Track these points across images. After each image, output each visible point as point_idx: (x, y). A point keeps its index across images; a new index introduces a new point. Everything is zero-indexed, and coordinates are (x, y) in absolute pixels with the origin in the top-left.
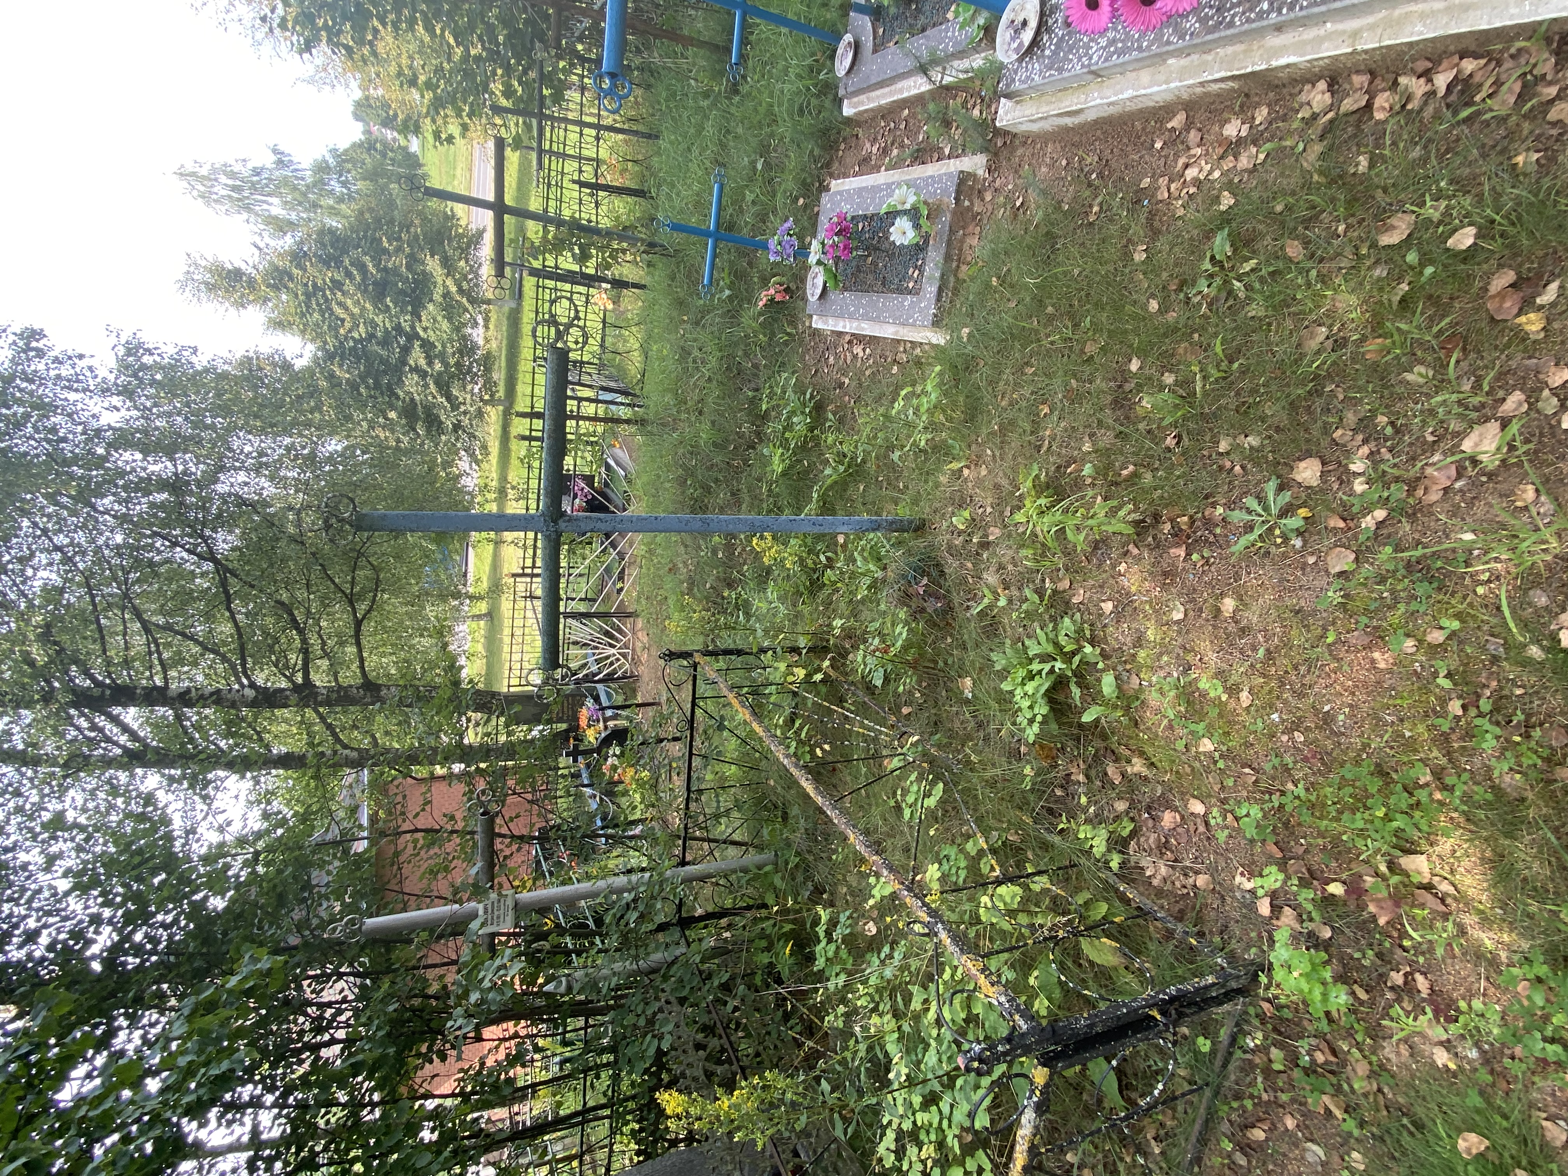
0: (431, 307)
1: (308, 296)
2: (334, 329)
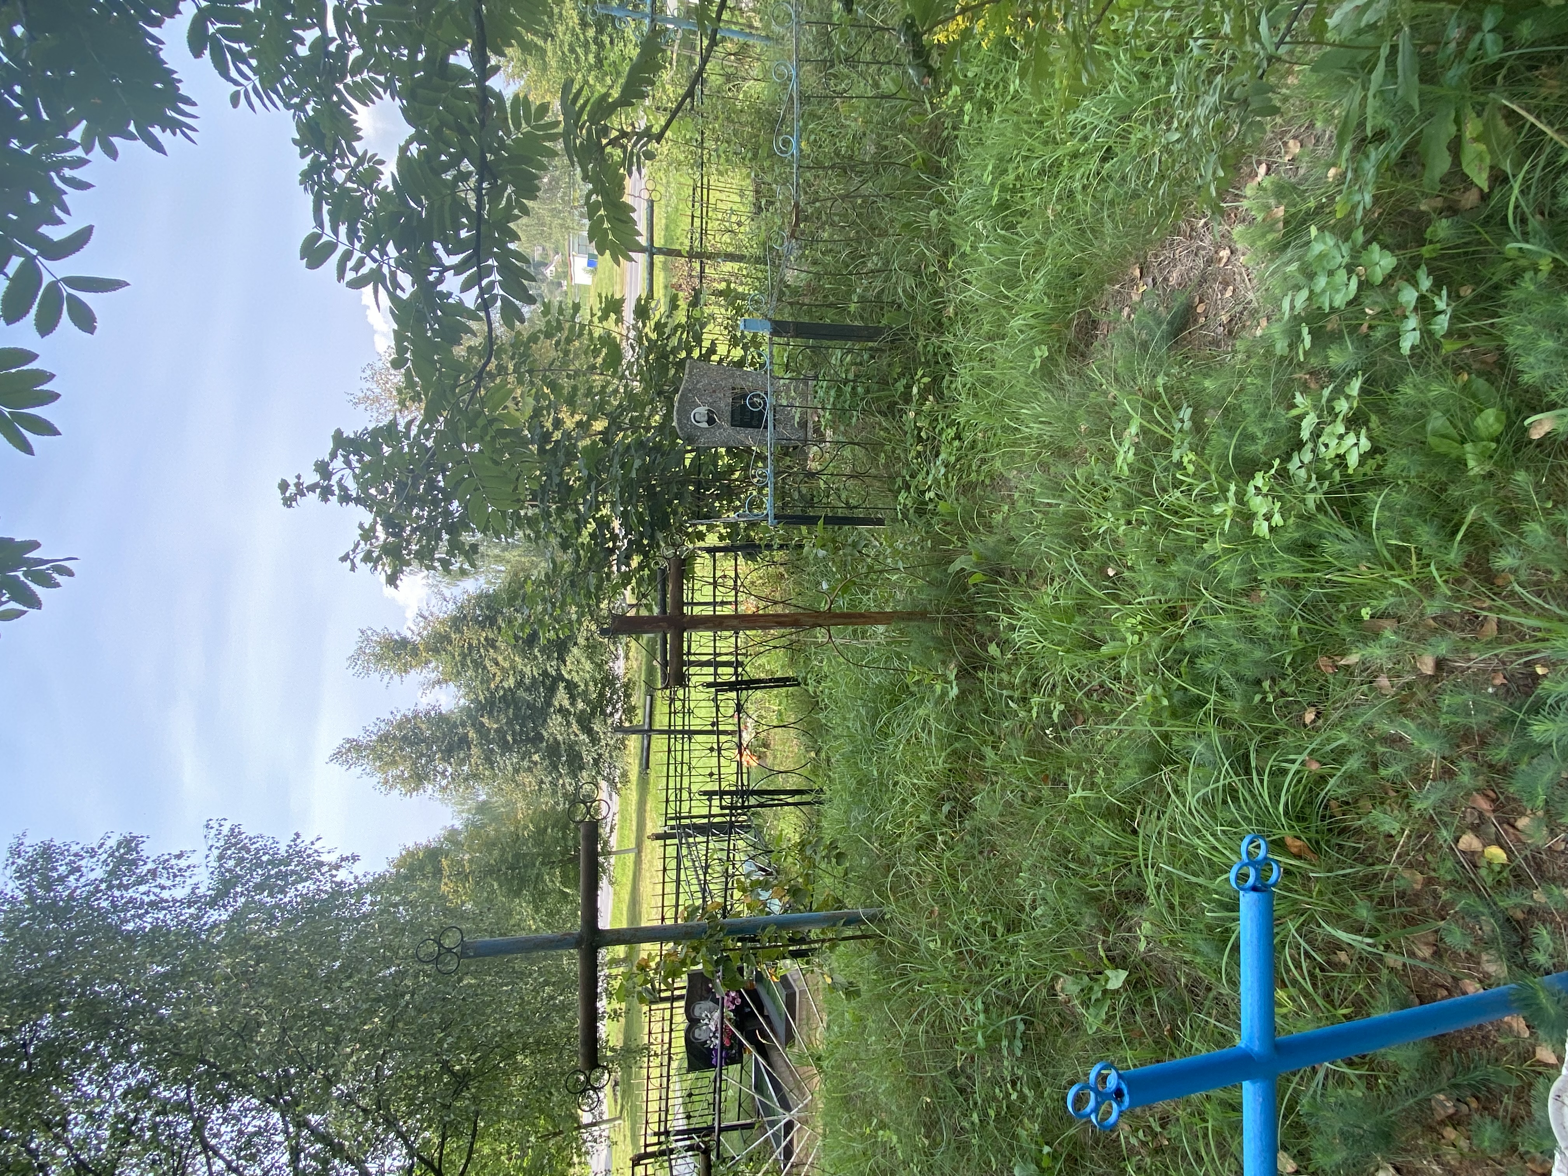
0: (575, 650)
2: (485, 681)
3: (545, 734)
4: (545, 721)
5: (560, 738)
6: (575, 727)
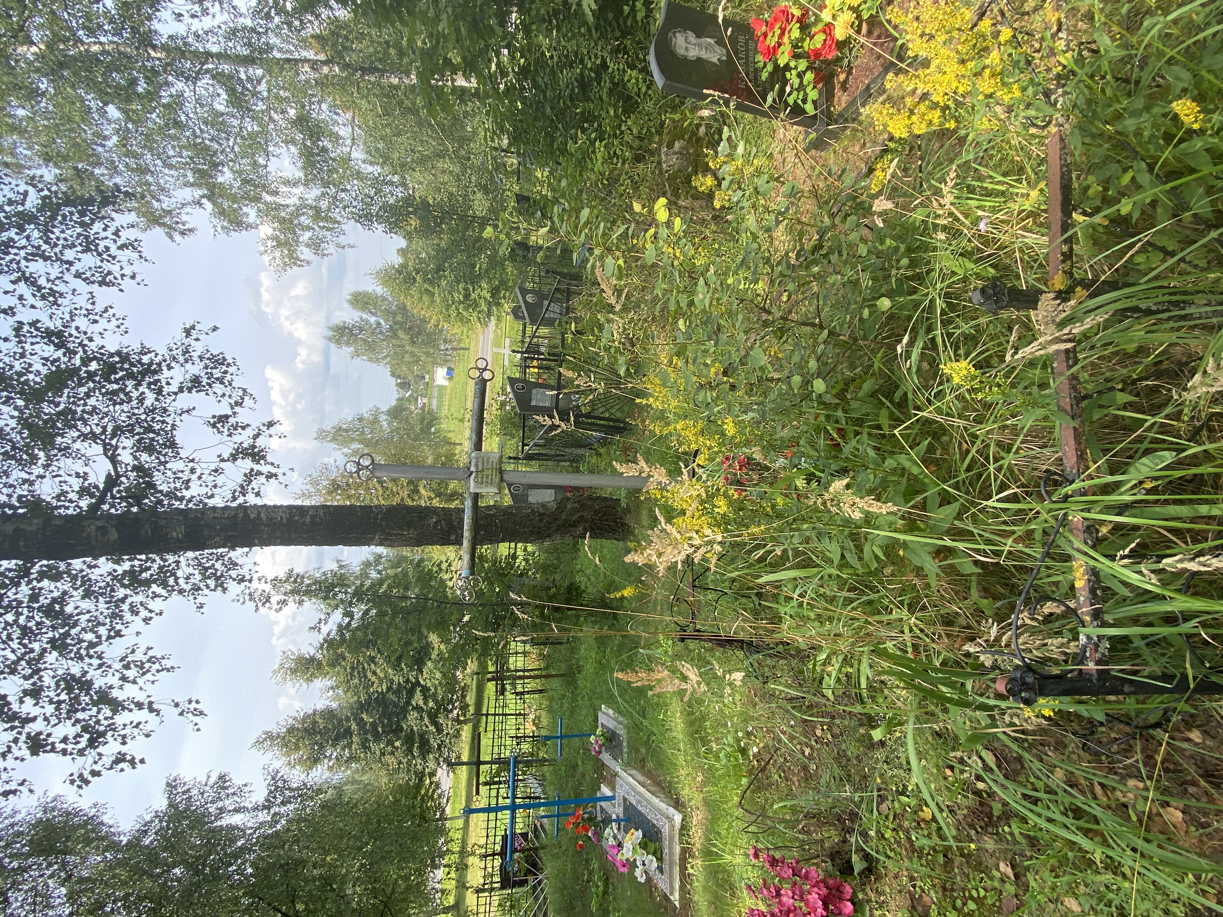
0: (429, 664)
1: (353, 668)
2: (367, 688)
3: (405, 727)
4: (405, 717)
5: (415, 728)
6: (426, 720)
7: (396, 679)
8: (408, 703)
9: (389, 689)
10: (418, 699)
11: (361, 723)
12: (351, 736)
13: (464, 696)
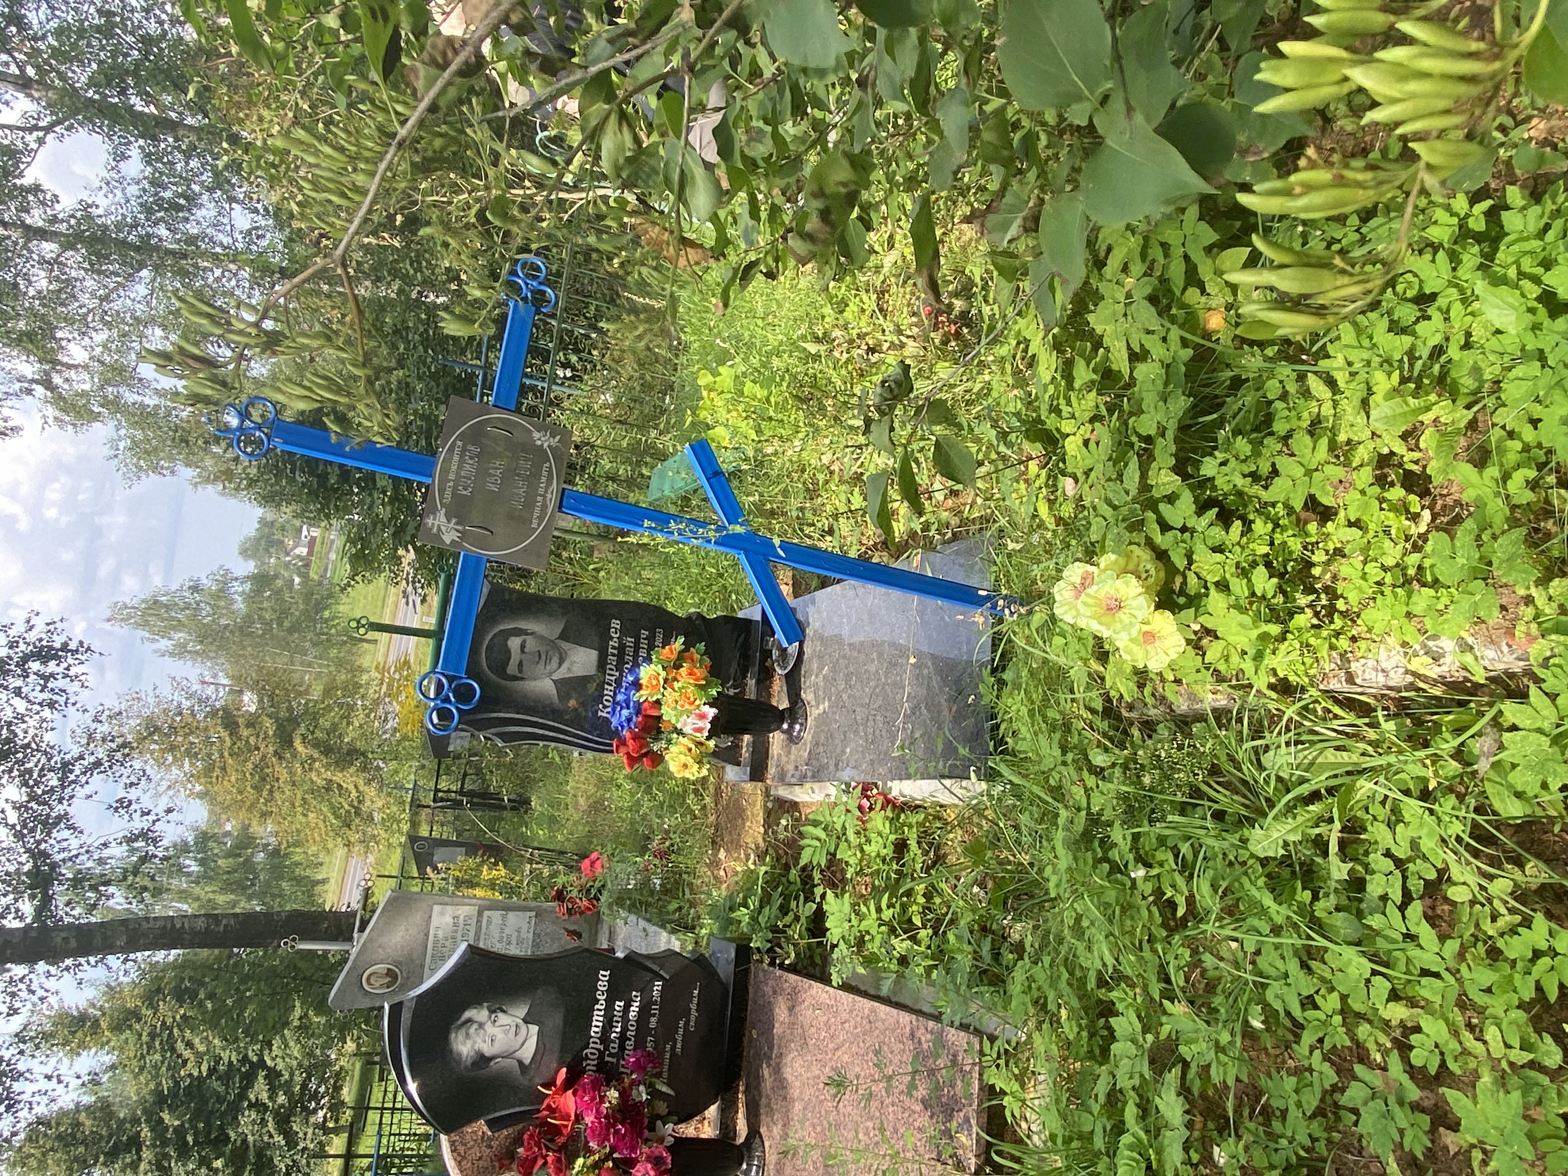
7: (225, 1055)
8: (242, 1096)
9: (212, 1071)
10: (260, 1090)
11: (158, 1126)
12: (139, 1151)
13: (337, 1088)
